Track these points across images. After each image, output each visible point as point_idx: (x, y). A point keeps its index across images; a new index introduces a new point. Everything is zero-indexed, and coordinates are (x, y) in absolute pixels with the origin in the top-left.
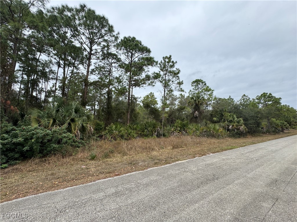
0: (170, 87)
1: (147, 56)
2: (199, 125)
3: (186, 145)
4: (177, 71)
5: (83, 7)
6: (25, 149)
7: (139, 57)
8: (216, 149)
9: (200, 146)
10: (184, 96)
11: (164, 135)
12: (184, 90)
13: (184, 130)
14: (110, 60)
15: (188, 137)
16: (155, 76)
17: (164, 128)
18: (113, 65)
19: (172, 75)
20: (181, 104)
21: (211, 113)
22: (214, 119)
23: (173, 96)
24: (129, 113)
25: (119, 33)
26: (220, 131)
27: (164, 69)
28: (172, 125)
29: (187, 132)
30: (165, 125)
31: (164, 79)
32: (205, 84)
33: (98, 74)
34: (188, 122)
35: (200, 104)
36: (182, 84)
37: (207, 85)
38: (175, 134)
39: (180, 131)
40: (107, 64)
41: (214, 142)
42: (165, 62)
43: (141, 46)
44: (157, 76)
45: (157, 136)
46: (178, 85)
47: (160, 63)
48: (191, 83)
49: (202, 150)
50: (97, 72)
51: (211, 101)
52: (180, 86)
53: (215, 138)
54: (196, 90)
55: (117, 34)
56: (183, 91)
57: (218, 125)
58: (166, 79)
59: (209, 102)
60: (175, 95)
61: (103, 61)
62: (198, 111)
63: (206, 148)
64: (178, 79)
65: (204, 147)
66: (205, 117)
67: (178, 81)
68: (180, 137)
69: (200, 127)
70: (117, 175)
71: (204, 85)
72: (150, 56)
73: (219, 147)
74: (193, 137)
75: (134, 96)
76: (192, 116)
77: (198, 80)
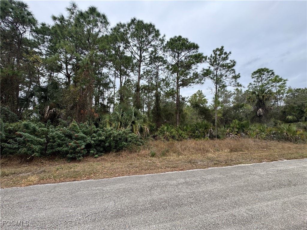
0: (224, 83)
1: (195, 53)
2: (265, 125)
3: (247, 149)
4: (231, 63)
5: (133, 21)
6: (107, 144)
7: (185, 55)
8: (292, 155)
9: (267, 150)
10: (241, 91)
11: (218, 137)
12: (241, 84)
13: (243, 131)
14: (157, 63)
15: (250, 139)
16: (205, 73)
17: (217, 130)
18: (160, 68)
19: (225, 68)
20: (237, 101)
21: (284, 110)
22: (287, 117)
23: (226, 92)
24: (178, 114)
25: (165, 36)
26: (298, 133)
27: (215, 63)
28: (226, 126)
29: (247, 134)
30: (218, 126)
31: (215, 74)
32: (273, 73)
33: (146, 78)
34: (248, 122)
35: (265, 99)
36: (238, 78)
37: (276, 74)
38: (231, 136)
39: (238, 133)
40: (154, 68)
41: (289, 147)
42: (216, 55)
43: (188, 43)
44: (207, 73)
45: (210, 137)
46: (234, 80)
47: (210, 58)
48: (251, 75)
49: (271, 155)
50: (145, 77)
51: (283, 94)
52: (237, 80)
53: (291, 142)
54: (259, 82)
55: (163, 37)
56: (241, 86)
57: (295, 126)
58: (218, 74)
59: (279, 95)
60: (229, 91)
61: (150, 66)
62: (262, 109)
63: (276, 154)
64: (233, 73)
65: (274, 152)
66: (274, 115)
67: (234, 75)
68: (239, 140)
69: (267, 128)
70: (181, 170)
71: (271, 75)
72: (198, 53)
73: (297, 153)
74: (257, 140)
75: (181, 96)
76: (255, 114)
77: (262, 69)
